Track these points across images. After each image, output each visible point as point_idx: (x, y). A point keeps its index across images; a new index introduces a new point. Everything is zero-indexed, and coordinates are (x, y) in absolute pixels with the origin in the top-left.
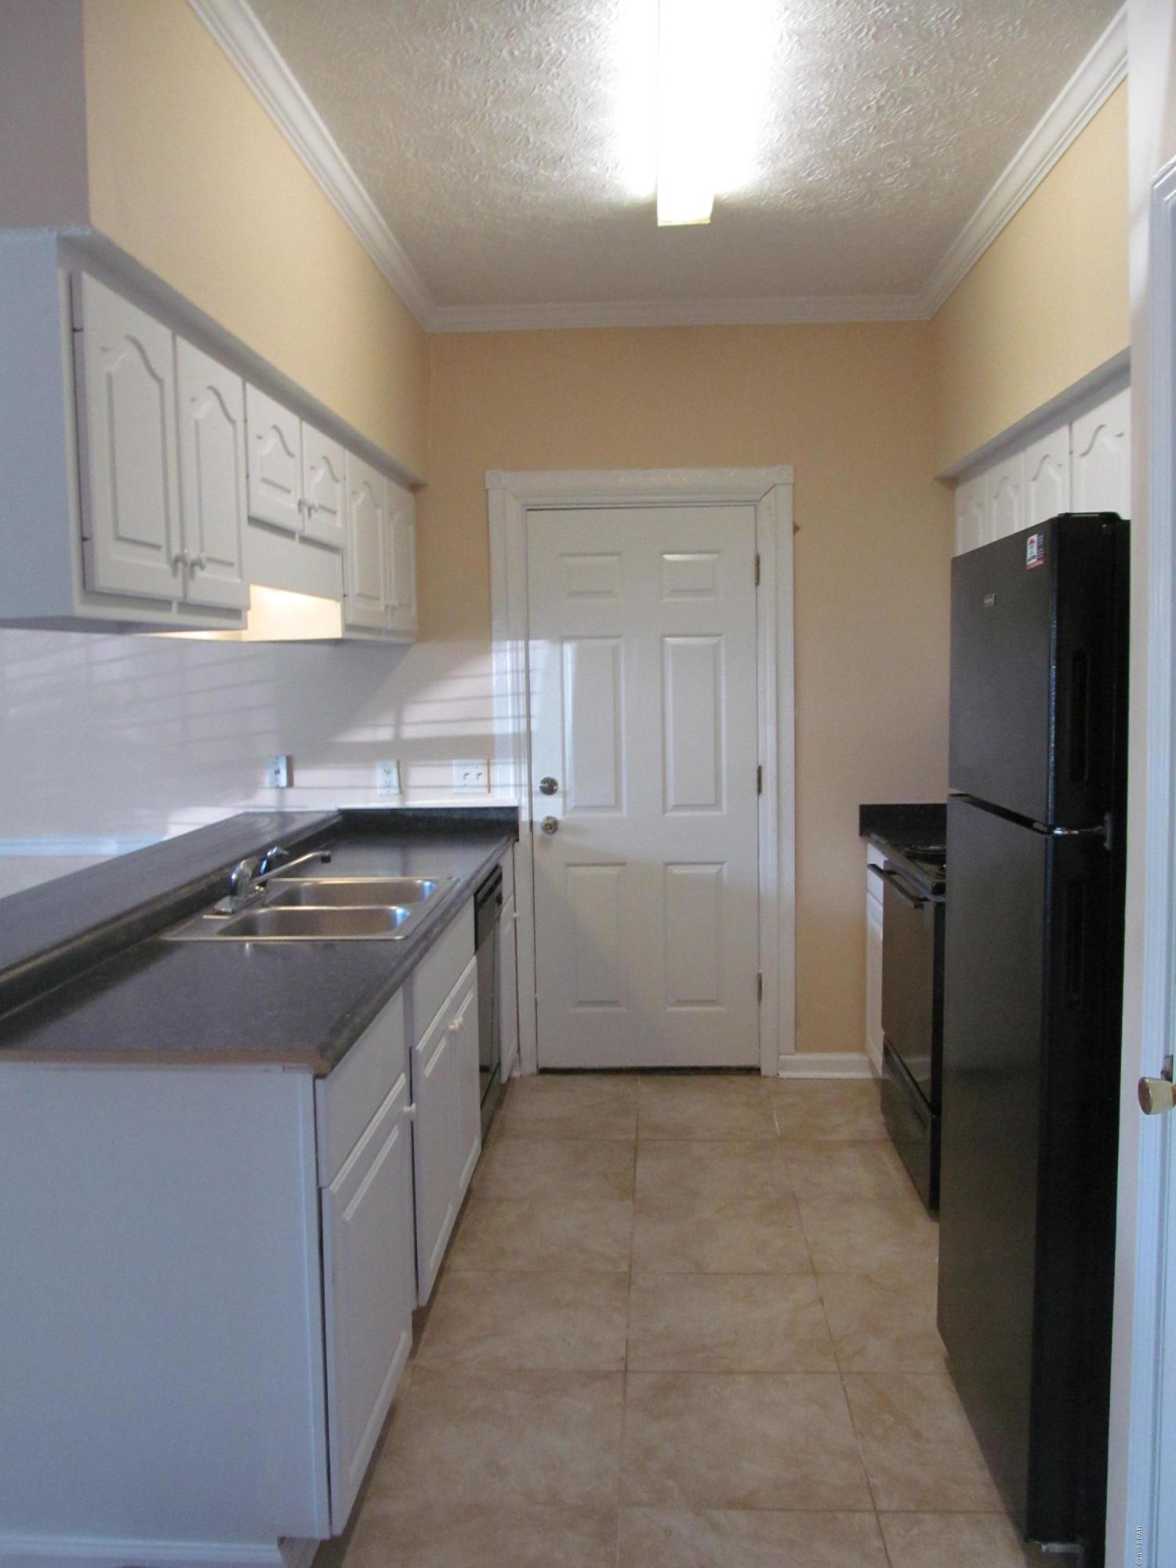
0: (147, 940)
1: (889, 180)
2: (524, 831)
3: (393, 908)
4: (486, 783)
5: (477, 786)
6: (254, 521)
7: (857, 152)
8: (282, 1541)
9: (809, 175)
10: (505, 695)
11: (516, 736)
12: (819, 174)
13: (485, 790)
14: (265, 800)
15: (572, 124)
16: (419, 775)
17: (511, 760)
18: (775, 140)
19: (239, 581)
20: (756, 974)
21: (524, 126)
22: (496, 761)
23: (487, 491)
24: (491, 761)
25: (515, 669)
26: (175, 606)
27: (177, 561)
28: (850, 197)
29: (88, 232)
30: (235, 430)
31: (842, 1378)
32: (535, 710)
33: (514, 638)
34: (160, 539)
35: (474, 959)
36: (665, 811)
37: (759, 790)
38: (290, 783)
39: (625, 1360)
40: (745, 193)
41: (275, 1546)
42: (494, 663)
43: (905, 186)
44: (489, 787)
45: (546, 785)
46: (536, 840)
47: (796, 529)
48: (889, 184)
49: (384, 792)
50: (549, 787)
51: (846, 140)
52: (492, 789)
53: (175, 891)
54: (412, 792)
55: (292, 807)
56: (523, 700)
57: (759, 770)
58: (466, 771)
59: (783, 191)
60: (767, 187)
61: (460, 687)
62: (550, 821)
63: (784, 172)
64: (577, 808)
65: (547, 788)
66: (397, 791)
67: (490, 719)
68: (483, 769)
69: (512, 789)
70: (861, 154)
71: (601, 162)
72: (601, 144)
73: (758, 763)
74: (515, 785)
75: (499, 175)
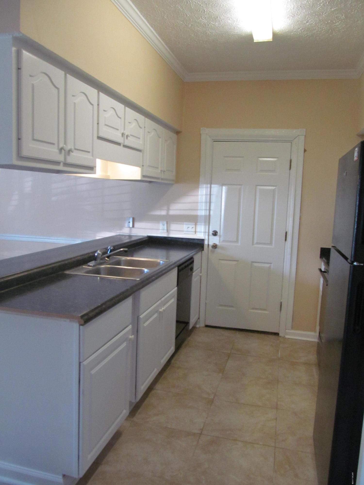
0: (60, 273)
1: (337, 24)
2: (206, 247)
3: (144, 269)
4: (195, 231)
5: (192, 232)
6: (99, 138)
7: (323, 13)
8: (64, 476)
9: (307, 22)
10: (202, 202)
11: (205, 216)
12: (310, 22)
13: (194, 233)
14: (126, 231)
15: (218, 4)
16: (174, 226)
17: (203, 224)
18: (292, 9)
19: (92, 158)
20: (280, 302)
21: (202, 5)
22: (199, 224)
23: (201, 134)
24: (197, 224)
25: (206, 194)
26: (62, 164)
27: (61, 150)
28: (323, 31)
29: (21, 35)
30: (93, 108)
31: (275, 449)
32: (212, 208)
33: (207, 183)
34: (55, 142)
35: (176, 288)
36: (253, 244)
37: (286, 240)
38: (133, 226)
39: (202, 430)
40: (285, 30)
41: (61, 477)
42: (200, 192)
43: (344, 26)
44: (195, 232)
45: (214, 233)
46: (210, 250)
47: (305, 151)
48: (338, 25)
49: (162, 231)
50: (215, 234)
51: (319, 8)
52: (196, 233)
53: (74, 258)
54: (171, 232)
55: (134, 234)
56: (208, 204)
57: (286, 233)
58: (189, 226)
59: (299, 29)
60: (292, 27)
61: (189, 199)
62: (214, 245)
63: (298, 21)
64: (224, 241)
65: (214, 234)
66: (166, 231)
67: (197, 210)
68: (194, 226)
69: (203, 233)
70: (325, 13)
71: (231, 18)
72: (230, 12)
73: (286, 230)
74: (204, 232)
75: (197, 24)
